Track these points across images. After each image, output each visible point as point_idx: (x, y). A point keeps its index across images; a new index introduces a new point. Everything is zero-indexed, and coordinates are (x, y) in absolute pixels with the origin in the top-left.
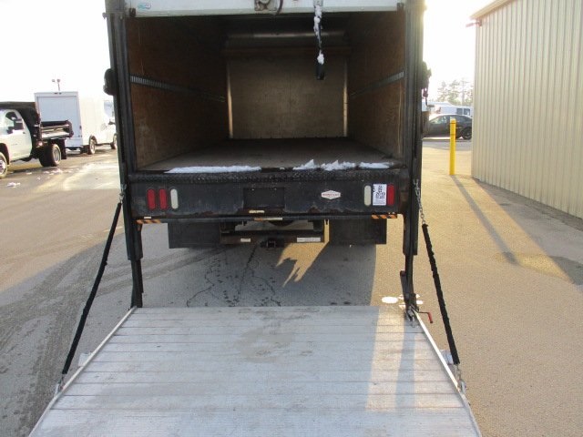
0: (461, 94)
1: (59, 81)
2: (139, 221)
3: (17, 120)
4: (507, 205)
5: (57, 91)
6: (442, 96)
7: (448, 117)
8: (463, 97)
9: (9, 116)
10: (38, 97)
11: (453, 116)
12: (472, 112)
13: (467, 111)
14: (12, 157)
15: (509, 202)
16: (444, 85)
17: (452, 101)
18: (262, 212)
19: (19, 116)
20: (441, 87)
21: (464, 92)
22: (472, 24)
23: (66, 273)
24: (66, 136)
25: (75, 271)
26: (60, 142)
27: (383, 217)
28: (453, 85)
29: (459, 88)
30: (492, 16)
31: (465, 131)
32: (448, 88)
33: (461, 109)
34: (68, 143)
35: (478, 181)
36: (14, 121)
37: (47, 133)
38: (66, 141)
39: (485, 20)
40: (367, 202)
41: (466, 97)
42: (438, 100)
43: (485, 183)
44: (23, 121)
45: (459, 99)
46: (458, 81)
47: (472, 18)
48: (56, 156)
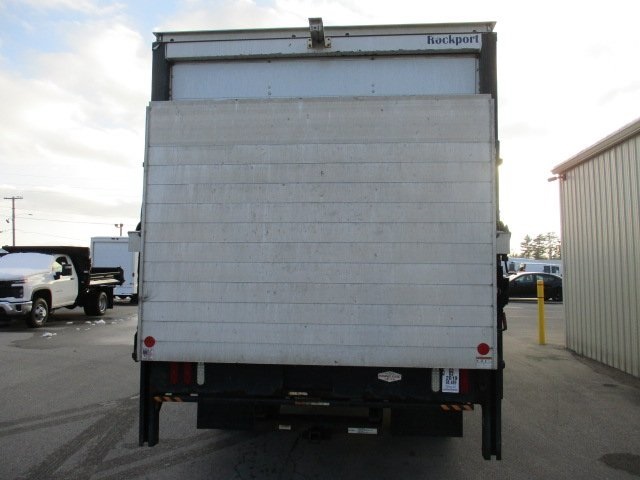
0: (547, 250)
1: (121, 225)
2: (157, 398)
3: (67, 264)
4: (612, 386)
5: (118, 235)
6: (526, 251)
7: (534, 275)
8: (550, 253)
9: (59, 261)
10: (95, 241)
11: (539, 275)
12: (561, 269)
13: (555, 269)
14: (54, 304)
15: (615, 383)
16: (528, 240)
17: (537, 257)
18: (305, 394)
19: (70, 262)
20: (525, 241)
21: (551, 248)
22: (555, 179)
23: (73, 453)
24: (115, 284)
25: (84, 450)
26: (109, 289)
27: (456, 407)
28: (539, 239)
29: (545, 244)
30: (576, 170)
31: (554, 291)
32: (532, 242)
33: (549, 267)
34: (117, 291)
35: (574, 353)
36: (64, 266)
37: (95, 280)
38: (115, 289)
39: (569, 174)
40: (435, 388)
41: (553, 253)
42: (523, 256)
43: (582, 356)
44: (72, 267)
45: (546, 255)
46: (544, 235)
47: (554, 171)
48: (102, 305)
